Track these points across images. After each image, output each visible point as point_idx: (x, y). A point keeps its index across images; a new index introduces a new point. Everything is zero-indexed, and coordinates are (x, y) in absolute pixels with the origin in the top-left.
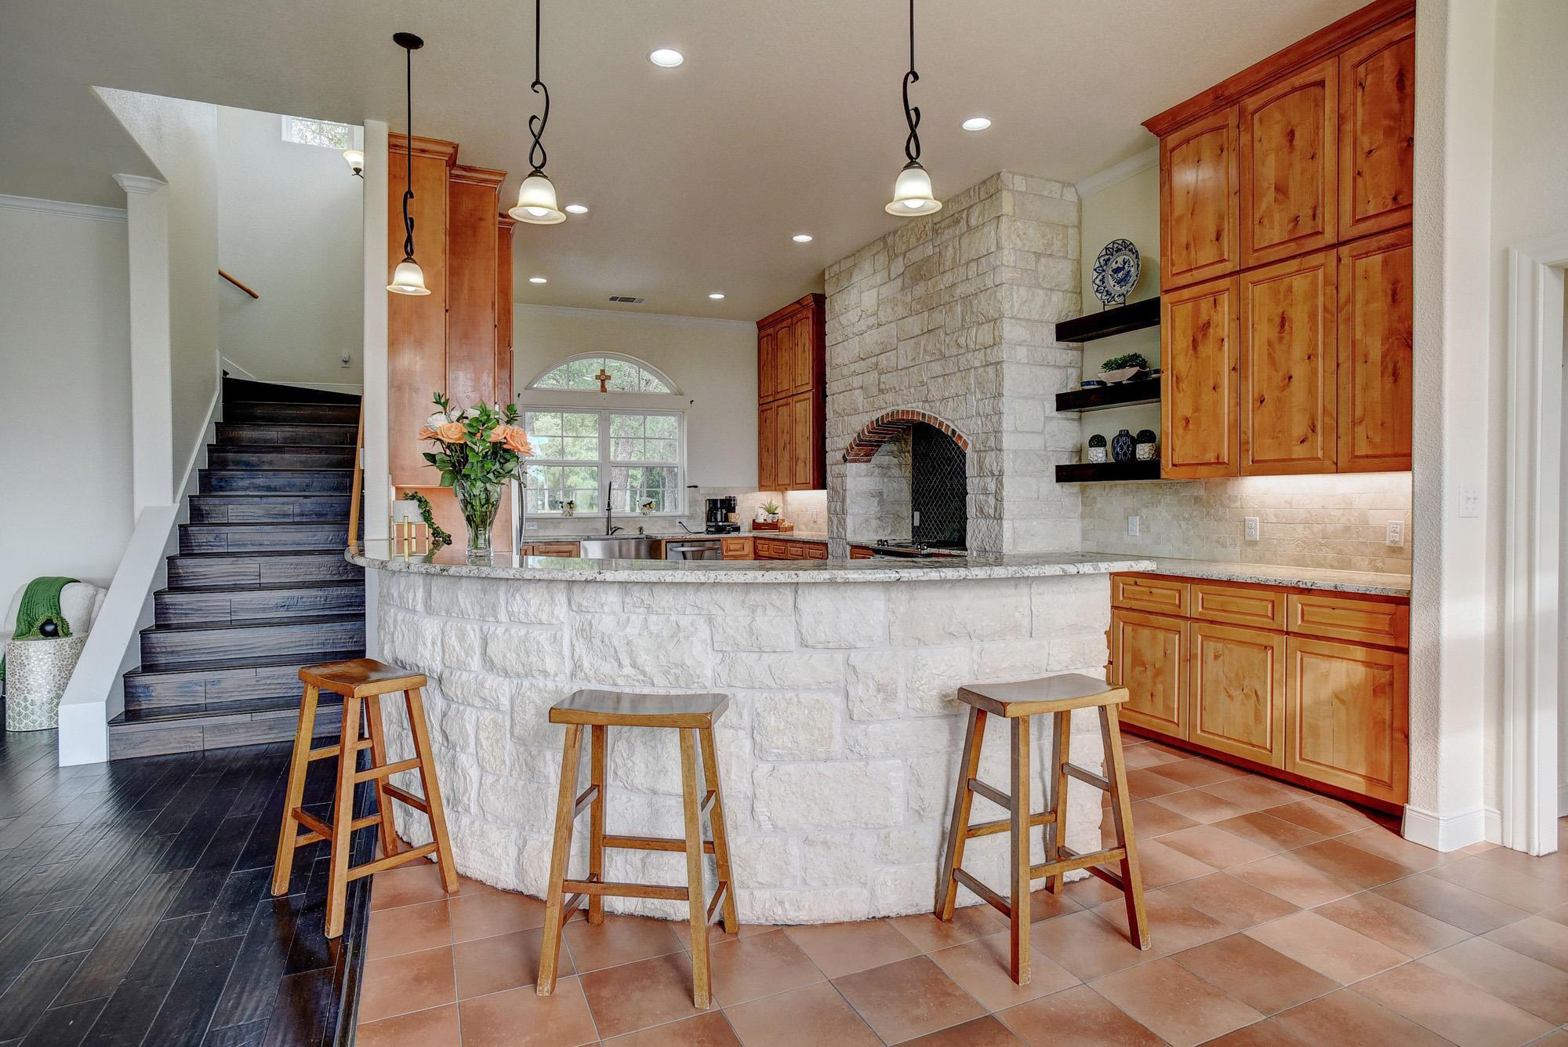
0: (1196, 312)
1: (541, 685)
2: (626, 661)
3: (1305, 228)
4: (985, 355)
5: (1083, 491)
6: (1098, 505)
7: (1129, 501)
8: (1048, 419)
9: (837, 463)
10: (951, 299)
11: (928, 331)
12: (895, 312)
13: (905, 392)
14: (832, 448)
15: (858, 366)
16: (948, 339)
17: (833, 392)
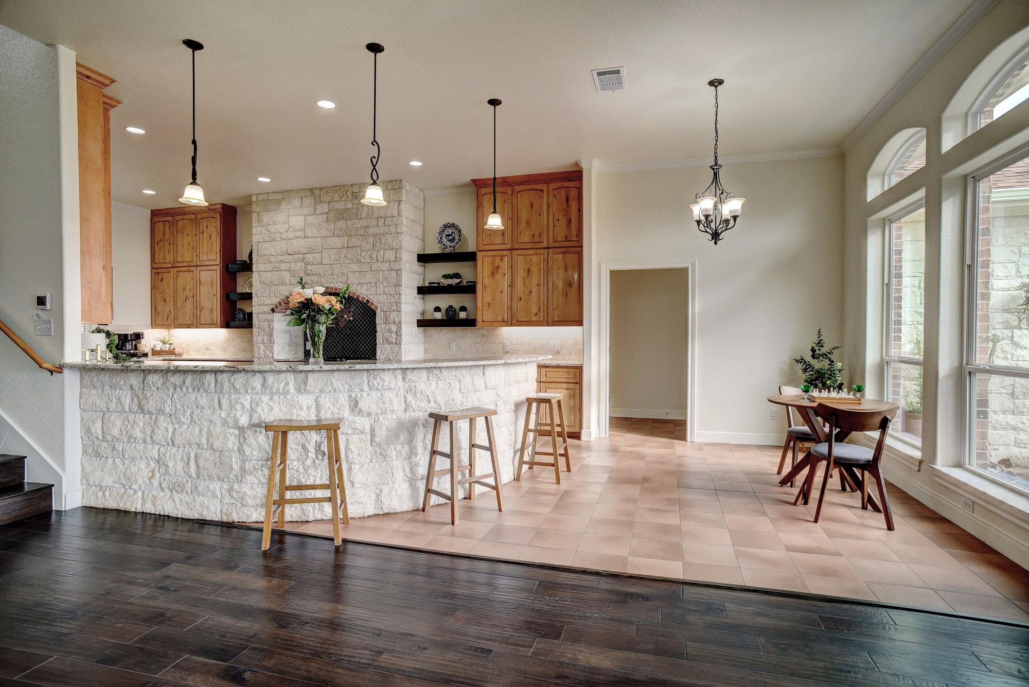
0: (494, 262)
1: (390, 417)
2: (432, 401)
3: (537, 239)
4: (390, 265)
5: (424, 332)
6: (434, 338)
7: (450, 336)
8: (415, 297)
9: (265, 313)
10: (366, 234)
11: (348, 247)
12: (320, 233)
13: (328, 277)
14: (259, 304)
15: (285, 258)
16: (363, 254)
17: (259, 270)
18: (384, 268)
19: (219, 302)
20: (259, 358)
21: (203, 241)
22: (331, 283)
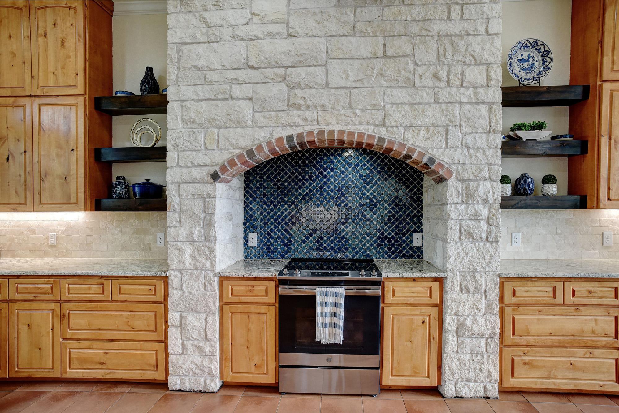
7: (512, 222)
9: (194, 181)
10: (423, 33)
11: (385, 56)
12: (324, 27)
13: (342, 112)
14: (182, 163)
15: (243, 74)
16: (420, 70)
17: (182, 98)
18: (464, 99)
19: (82, 163)
20: (180, 271)
21: (46, 51)
22: (348, 124)
